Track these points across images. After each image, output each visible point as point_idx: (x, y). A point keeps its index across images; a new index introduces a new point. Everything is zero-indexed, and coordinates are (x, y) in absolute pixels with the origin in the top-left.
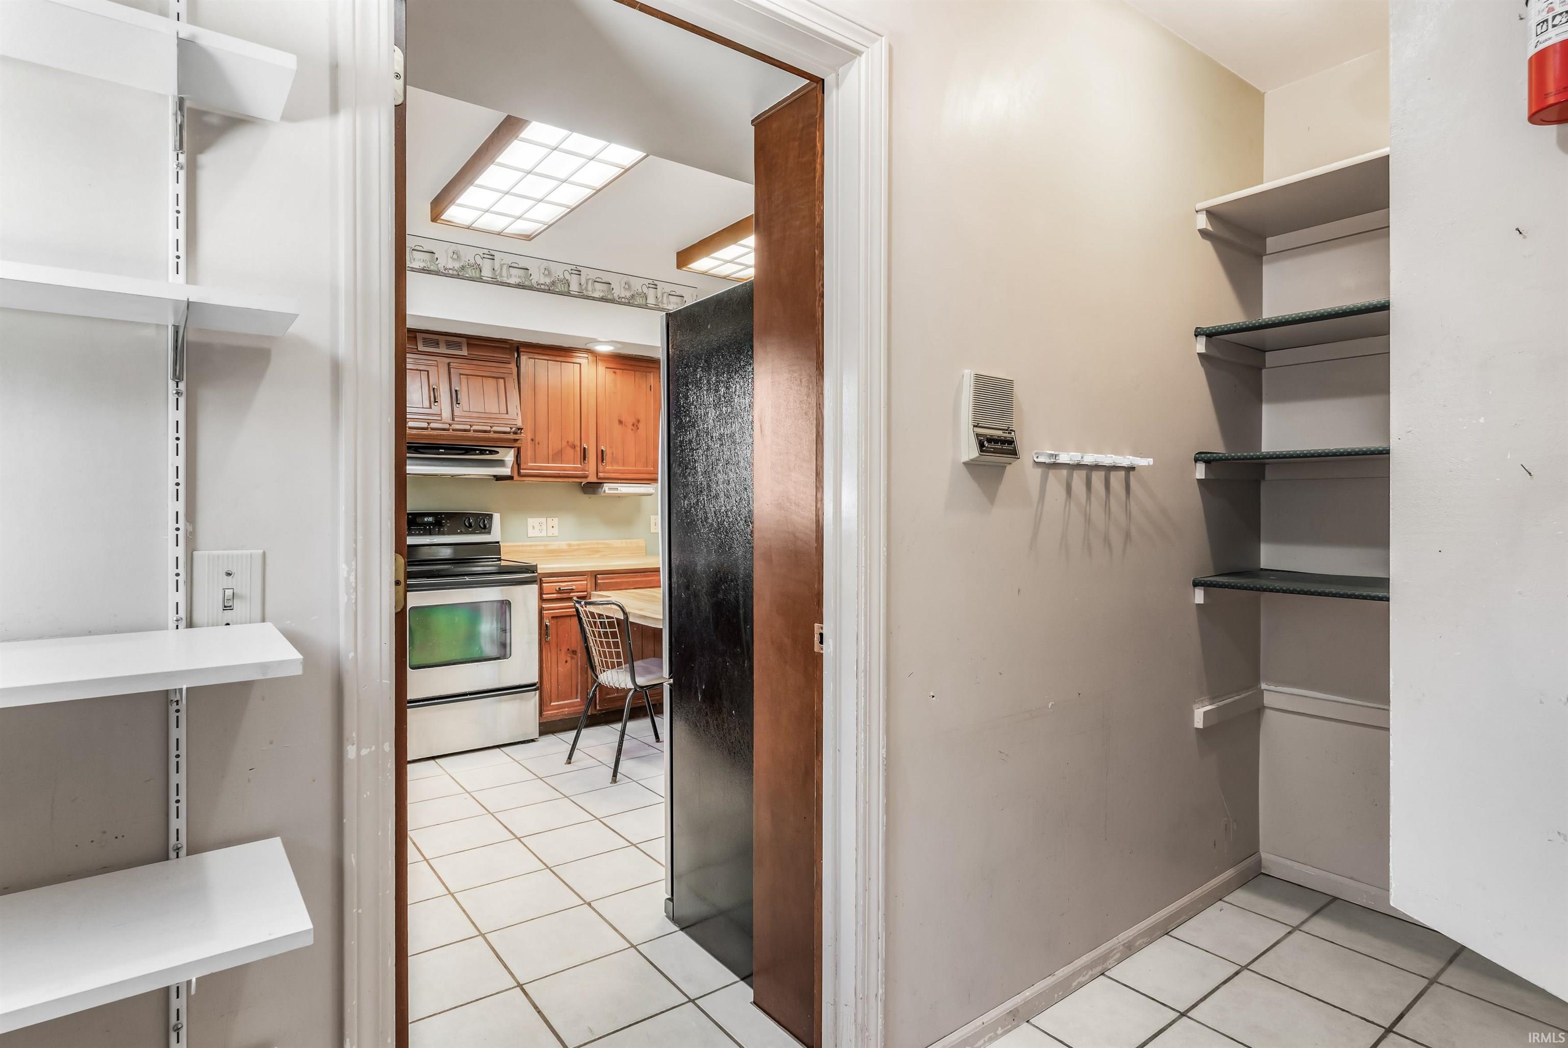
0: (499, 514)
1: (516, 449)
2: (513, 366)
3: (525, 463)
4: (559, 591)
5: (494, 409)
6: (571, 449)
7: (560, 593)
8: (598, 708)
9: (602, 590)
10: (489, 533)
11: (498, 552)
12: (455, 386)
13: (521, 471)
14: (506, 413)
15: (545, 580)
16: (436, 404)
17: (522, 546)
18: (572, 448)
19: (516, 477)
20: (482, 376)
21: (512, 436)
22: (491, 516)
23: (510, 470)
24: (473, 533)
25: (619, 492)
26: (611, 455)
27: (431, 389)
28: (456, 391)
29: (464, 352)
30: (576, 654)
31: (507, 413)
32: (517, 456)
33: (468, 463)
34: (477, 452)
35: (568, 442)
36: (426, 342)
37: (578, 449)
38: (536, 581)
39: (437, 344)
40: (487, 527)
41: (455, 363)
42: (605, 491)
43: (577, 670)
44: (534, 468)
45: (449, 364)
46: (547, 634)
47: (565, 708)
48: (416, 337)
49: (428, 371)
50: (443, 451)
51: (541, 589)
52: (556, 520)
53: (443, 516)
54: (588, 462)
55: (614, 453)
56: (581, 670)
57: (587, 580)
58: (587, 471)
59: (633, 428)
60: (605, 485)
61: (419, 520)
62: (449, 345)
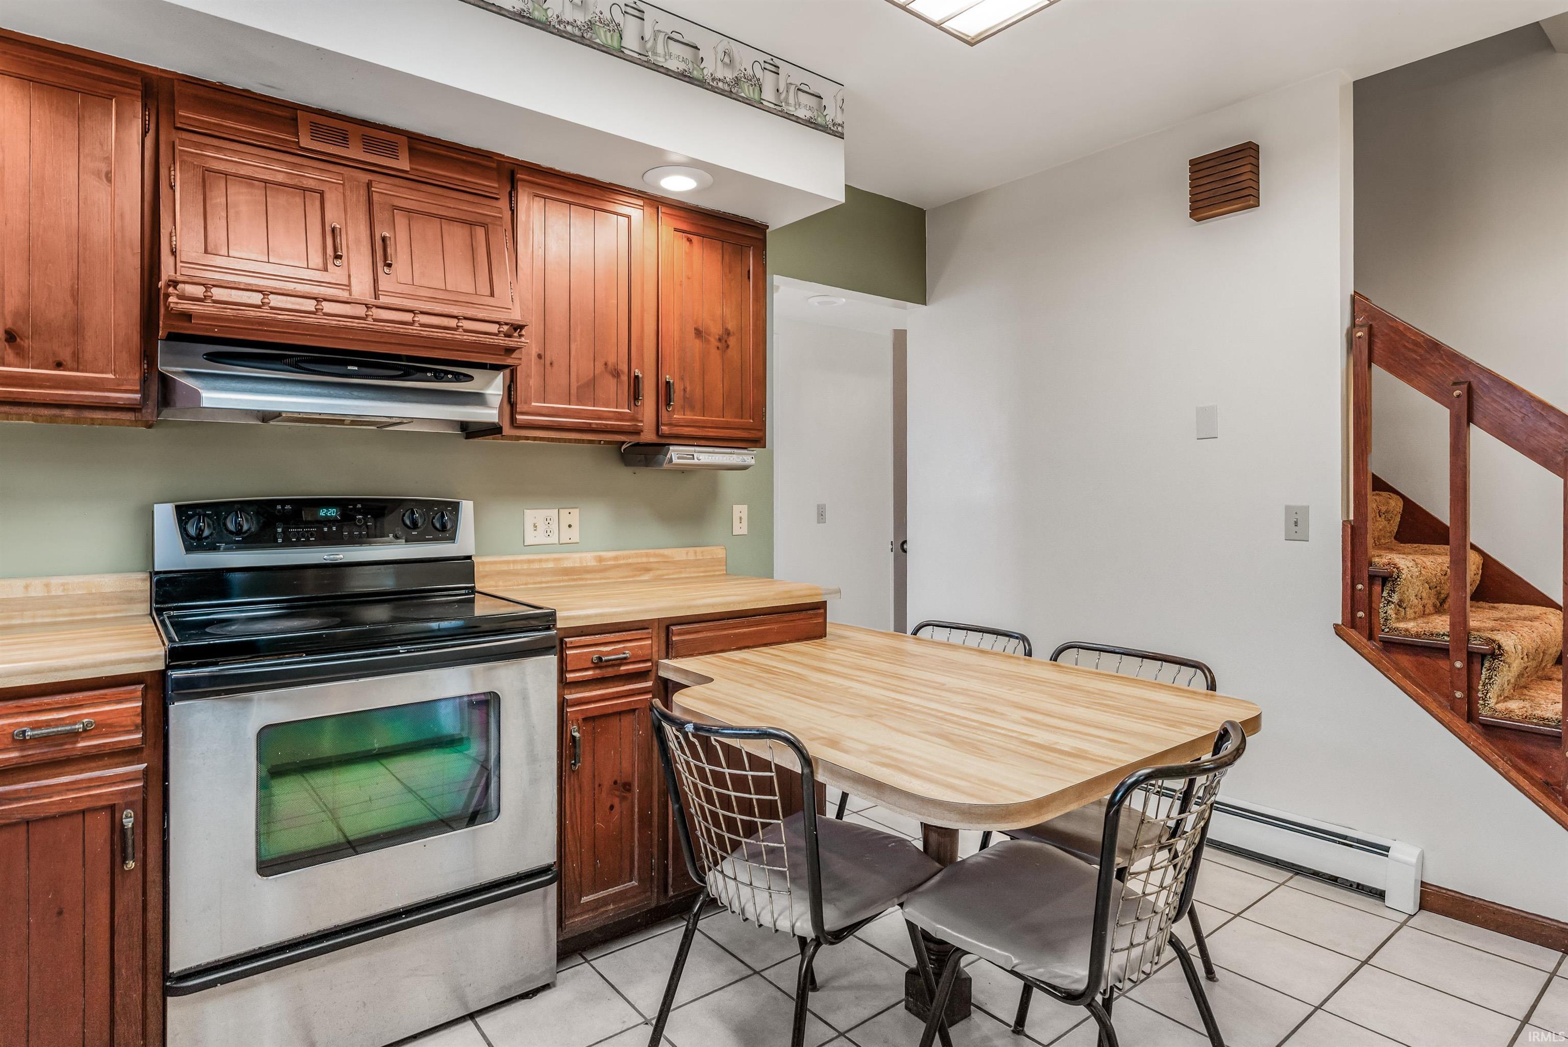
0: (471, 503)
1: (508, 371)
2: (504, 204)
3: (526, 403)
4: (599, 663)
5: (466, 285)
6: (610, 377)
7: (600, 668)
8: (671, 893)
9: (682, 657)
10: (452, 539)
11: (469, 574)
12: (383, 231)
13: (518, 417)
14: (488, 293)
15: (571, 642)
16: (338, 262)
17: (514, 562)
18: (614, 376)
19: (507, 430)
20: (441, 217)
21: (502, 341)
22: (455, 507)
23: (496, 412)
24: (420, 539)
25: (696, 461)
26: (682, 393)
27: (328, 229)
28: (384, 239)
29: (403, 163)
30: (629, 790)
31: (492, 295)
32: (509, 387)
33: (408, 396)
34: (429, 374)
35: (606, 364)
36: (317, 131)
37: (625, 378)
38: (554, 647)
39: (343, 139)
40: (449, 527)
41: (381, 186)
42: (671, 460)
43: (632, 822)
44: (544, 412)
45: (369, 185)
46: (574, 756)
47: (608, 904)
48: (295, 120)
49: (322, 194)
50: (356, 368)
51: (562, 661)
52: (576, 512)
53: (359, 506)
54: (643, 404)
55: (688, 389)
56: (639, 821)
57: (651, 638)
58: (642, 421)
59: (719, 344)
60: (671, 448)
61: (306, 515)
62: (370, 144)
